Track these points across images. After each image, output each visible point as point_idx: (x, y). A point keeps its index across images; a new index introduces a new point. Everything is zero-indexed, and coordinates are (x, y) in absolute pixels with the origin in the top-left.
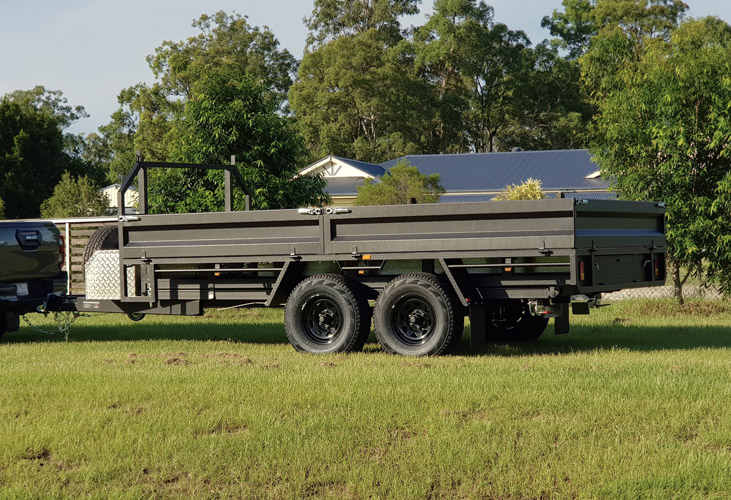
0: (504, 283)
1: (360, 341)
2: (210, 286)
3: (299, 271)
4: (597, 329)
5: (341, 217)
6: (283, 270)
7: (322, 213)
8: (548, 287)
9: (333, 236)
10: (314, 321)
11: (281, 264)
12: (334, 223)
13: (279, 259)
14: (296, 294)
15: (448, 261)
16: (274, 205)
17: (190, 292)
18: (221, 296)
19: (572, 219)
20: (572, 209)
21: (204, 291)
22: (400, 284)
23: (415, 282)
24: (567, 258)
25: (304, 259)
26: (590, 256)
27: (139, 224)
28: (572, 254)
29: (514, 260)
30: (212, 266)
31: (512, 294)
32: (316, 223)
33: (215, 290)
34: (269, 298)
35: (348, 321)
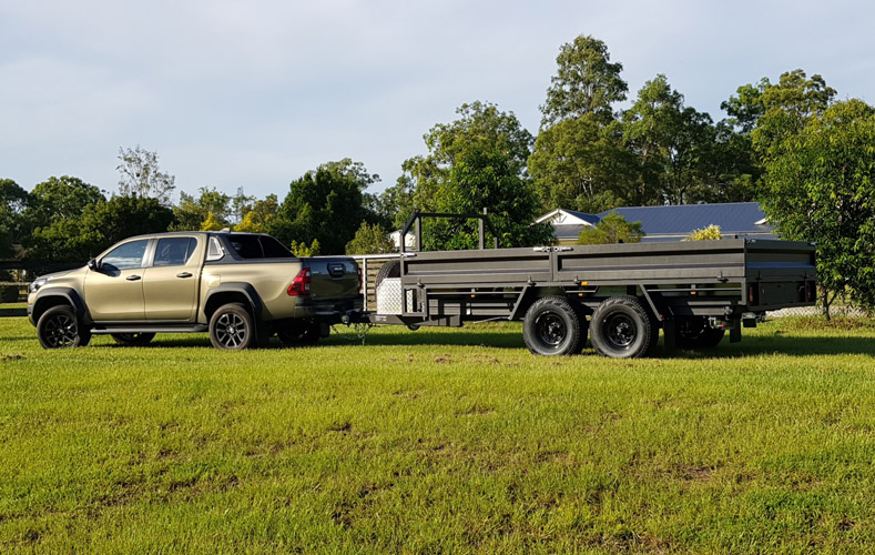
0: (690, 303)
1: (579, 347)
2: (468, 305)
3: (534, 293)
4: (762, 339)
5: (565, 253)
6: (522, 293)
7: (551, 250)
8: (724, 306)
9: (560, 268)
10: (544, 332)
11: (520, 289)
12: (560, 258)
13: (519, 285)
14: (531, 311)
15: (647, 287)
16: (516, 245)
17: (452, 309)
18: (476, 312)
19: (743, 254)
20: (743, 247)
21: (463, 309)
22: (610, 304)
23: (622, 302)
24: (739, 285)
25: (538, 285)
26: (757, 284)
27: (416, 259)
28: (743, 281)
29: (697, 286)
30: (469, 290)
31: (696, 312)
32: (547, 258)
33: (471, 308)
34: (512, 314)
35: (570, 332)
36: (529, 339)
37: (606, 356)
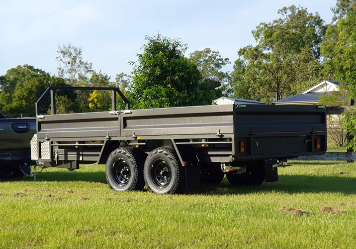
0: (210, 153)
1: (139, 186)
2: (81, 153)
3: (112, 145)
5: (128, 115)
6: (104, 145)
7: (119, 113)
8: (228, 155)
9: (125, 126)
11: (103, 142)
12: (125, 119)
13: (102, 139)
14: (110, 159)
15: (176, 141)
17: (72, 156)
18: (86, 159)
19: (232, 116)
20: (232, 110)
21: (78, 156)
22: (155, 153)
24: (230, 139)
25: (113, 139)
28: (233, 136)
29: (206, 140)
30: (74, 142)
31: (214, 160)
32: (116, 119)
33: (83, 155)
34: (98, 159)
35: (132, 173)
36: (109, 178)
37: (153, 192)
